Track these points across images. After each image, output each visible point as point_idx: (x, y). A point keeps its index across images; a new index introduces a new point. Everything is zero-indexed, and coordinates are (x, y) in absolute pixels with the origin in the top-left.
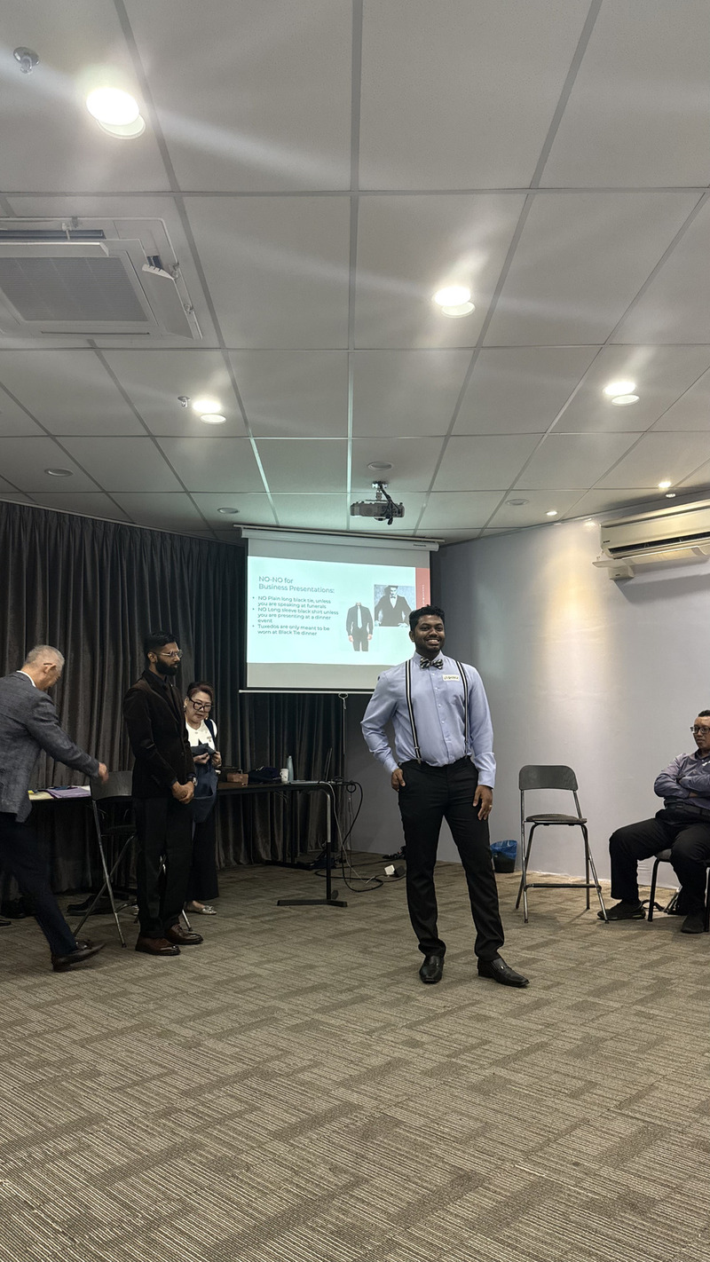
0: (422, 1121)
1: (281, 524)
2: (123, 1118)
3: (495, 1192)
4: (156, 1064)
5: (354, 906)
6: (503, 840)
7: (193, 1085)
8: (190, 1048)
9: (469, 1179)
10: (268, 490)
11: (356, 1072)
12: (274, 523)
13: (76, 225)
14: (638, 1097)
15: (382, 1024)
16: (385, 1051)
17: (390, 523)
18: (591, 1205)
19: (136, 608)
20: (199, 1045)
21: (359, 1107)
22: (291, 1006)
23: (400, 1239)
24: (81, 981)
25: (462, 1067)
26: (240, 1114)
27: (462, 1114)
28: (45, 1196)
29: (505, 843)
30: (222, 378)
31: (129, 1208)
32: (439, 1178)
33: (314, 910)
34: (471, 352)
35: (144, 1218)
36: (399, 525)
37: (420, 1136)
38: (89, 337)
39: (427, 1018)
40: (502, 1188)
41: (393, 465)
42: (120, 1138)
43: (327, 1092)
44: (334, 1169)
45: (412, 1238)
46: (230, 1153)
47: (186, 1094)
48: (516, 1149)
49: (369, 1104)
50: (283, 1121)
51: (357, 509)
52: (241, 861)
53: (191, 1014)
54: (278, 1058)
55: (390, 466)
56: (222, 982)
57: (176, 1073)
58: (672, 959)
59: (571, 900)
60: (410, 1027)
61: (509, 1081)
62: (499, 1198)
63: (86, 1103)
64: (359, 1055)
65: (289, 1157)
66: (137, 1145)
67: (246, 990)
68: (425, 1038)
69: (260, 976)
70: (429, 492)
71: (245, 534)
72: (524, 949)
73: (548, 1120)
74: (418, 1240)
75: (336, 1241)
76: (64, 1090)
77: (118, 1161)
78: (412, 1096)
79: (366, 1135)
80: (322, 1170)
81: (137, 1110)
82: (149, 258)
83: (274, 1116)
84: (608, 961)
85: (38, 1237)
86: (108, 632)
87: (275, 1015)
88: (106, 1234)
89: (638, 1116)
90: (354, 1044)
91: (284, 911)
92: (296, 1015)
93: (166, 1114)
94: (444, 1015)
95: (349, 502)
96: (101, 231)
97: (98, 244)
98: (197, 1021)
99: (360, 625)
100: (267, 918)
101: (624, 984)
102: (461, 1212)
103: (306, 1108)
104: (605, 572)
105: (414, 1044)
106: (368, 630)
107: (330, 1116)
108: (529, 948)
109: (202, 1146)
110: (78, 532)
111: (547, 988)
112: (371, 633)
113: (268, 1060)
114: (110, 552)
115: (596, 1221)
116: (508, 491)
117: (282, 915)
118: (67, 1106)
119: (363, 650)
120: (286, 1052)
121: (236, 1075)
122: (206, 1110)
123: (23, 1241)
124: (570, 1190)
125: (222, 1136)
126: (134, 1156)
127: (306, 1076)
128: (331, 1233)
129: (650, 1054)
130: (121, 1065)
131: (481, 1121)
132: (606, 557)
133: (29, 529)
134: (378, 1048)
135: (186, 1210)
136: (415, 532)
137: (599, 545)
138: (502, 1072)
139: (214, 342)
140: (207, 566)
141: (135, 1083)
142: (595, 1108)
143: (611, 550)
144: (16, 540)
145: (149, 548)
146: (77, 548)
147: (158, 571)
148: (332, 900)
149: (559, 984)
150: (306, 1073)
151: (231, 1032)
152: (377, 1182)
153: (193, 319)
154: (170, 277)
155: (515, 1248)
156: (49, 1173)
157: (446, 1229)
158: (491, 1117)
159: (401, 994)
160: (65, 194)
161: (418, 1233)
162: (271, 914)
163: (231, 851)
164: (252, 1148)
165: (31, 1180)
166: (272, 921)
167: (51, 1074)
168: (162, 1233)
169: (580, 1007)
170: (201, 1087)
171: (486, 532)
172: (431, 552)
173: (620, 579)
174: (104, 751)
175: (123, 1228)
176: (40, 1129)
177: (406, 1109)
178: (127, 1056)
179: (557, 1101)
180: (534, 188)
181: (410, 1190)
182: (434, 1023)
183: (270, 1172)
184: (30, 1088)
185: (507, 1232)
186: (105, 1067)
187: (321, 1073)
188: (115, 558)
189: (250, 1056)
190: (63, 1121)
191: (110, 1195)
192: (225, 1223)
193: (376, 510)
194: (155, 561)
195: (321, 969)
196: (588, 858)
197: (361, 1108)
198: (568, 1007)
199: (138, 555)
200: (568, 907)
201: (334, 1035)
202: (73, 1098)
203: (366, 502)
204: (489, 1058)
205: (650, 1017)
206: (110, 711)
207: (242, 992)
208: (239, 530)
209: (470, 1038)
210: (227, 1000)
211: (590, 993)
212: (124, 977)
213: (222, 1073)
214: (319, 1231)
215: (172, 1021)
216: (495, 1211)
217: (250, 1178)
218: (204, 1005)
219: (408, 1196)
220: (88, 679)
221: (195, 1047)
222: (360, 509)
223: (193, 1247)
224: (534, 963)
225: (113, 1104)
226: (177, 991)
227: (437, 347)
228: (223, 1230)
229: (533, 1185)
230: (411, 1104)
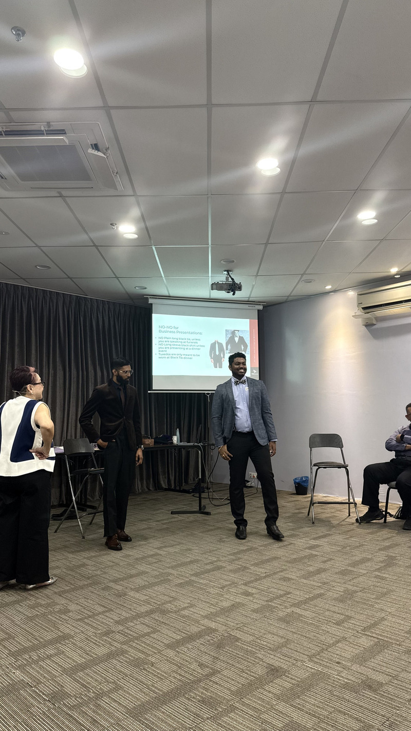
0: (251, 638)
1: (171, 295)
2: (82, 636)
3: (292, 679)
4: (101, 605)
5: (215, 514)
6: (301, 476)
7: (122, 618)
8: (121, 596)
9: (277, 671)
10: (163, 276)
11: (215, 610)
12: (167, 294)
13: (49, 127)
14: (375, 625)
15: (230, 583)
16: (231, 598)
17: (234, 294)
18: (346, 686)
19: (88, 345)
20: (125, 594)
21: (215, 630)
22: (178, 573)
23: (237, 705)
24: (59, 558)
25: (274, 607)
26: (148, 634)
27: (274, 634)
28: (39, 680)
29: (302, 478)
30: (135, 212)
31: (86, 687)
32: (260, 671)
33: (192, 517)
34: (279, 196)
35: (94, 692)
36: (239, 295)
37: (250, 647)
38: (59, 190)
39: (255, 579)
40: (296, 676)
41: (235, 260)
42: (81, 648)
43: (198, 622)
44: (201, 665)
45: (244, 704)
46: (143, 656)
47: (117, 622)
48: (304, 654)
49: (221, 628)
50: (172, 638)
51: (214, 286)
52: (151, 489)
53: (121, 577)
54: (170, 602)
55: (233, 261)
56: (139, 558)
57: (112, 611)
58: (397, 545)
59: (340, 511)
60: (245, 584)
61: (301, 616)
62: (294, 682)
63: (62, 628)
64: (216, 600)
65: (176, 658)
66: (90, 651)
67: (152, 563)
68: (254, 591)
69: (161, 555)
70: (257, 275)
71: (150, 301)
72: (311, 539)
73: (323, 638)
74: (248, 706)
75: (201, 706)
76: (50, 621)
77: (79, 661)
78: (246, 624)
79: (219, 646)
80: (194, 666)
81: (90, 632)
82: (91, 145)
83: (167, 635)
84: (360, 546)
85: (35, 703)
86: (73, 358)
87: (169, 577)
88: (72, 702)
89: (374, 635)
90: (213, 594)
91: (174, 518)
92: (181, 578)
93: (107, 633)
94: (265, 577)
95: (210, 283)
96: (63, 130)
97: (62, 137)
98: (125, 581)
99: (217, 353)
100: (165, 522)
101: (369, 560)
102: (271, 689)
103: (186, 631)
104: (360, 321)
105: (247, 594)
106: (222, 356)
107: (199, 635)
108: (314, 539)
109: (126, 652)
110: (55, 301)
111: (324, 562)
112: (224, 357)
113: (164, 603)
114: (73, 312)
115: (348, 695)
116: (302, 275)
117: (173, 520)
118: (51, 629)
119: (219, 368)
120: (175, 599)
121: (146, 612)
122: (129, 632)
123: (26, 705)
124: (334, 677)
125: (138, 647)
126: (89, 658)
127: (186, 612)
128: (198, 701)
129: (382, 600)
130: (81, 606)
131: (285, 638)
132: (360, 312)
133: (27, 299)
134: (227, 597)
135: (118, 688)
136: (249, 299)
137: (356, 304)
138: (298, 611)
139: (131, 192)
140: (129, 319)
141: (90, 617)
142: (350, 631)
143: (363, 308)
144: (19, 306)
145: (96, 310)
146: (54, 310)
147: (101, 323)
148: (202, 511)
149: (331, 559)
150: (186, 611)
151: (144, 587)
152: (225, 673)
153: (117, 179)
154: (104, 156)
155: (302, 710)
156: (41, 667)
157: (264, 699)
158: (290, 636)
159: (241, 565)
160: (43, 109)
161: (247, 702)
162: (168, 519)
163: (145, 482)
164: (155, 653)
165: (31, 671)
166: (168, 523)
167: (43, 611)
168: (104, 701)
169: (343, 573)
170: (126, 619)
171: (290, 298)
172: (258, 310)
173: (368, 325)
174: (71, 427)
175: (82, 698)
176: (36, 642)
177: (242, 631)
178: (85, 601)
179: (328, 627)
180: (313, 101)
181: (243, 677)
182: (259, 582)
183: (165, 667)
184: (31, 619)
185: (298, 701)
186: (72, 607)
187: (195, 611)
188: (76, 316)
189: (154, 601)
190: (49, 637)
191: (75, 680)
192: (140, 696)
193: (225, 287)
194: (99, 317)
195: (195, 551)
196: (349, 487)
197: (217, 630)
198: (336, 573)
199: (89, 313)
200: (338, 515)
201: (202, 589)
202: (55, 625)
203: (220, 282)
204: (290, 602)
205: (383, 578)
206: (75, 404)
207: (150, 564)
208: (147, 299)
209: (280, 591)
210: (142, 569)
211: (349, 565)
212: (84, 556)
213: (139, 611)
214: (192, 700)
215: (111, 581)
216: (292, 689)
217: (154, 670)
218: (129, 571)
219: (243, 681)
220: (62, 386)
221: (123, 596)
222: (216, 286)
223: (121, 709)
224: (317, 547)
225: (77, 628)
226: (113, 564)
227: (258, 193)
228: (138, 699)
229: (313, 675)
230: (245, 628)
